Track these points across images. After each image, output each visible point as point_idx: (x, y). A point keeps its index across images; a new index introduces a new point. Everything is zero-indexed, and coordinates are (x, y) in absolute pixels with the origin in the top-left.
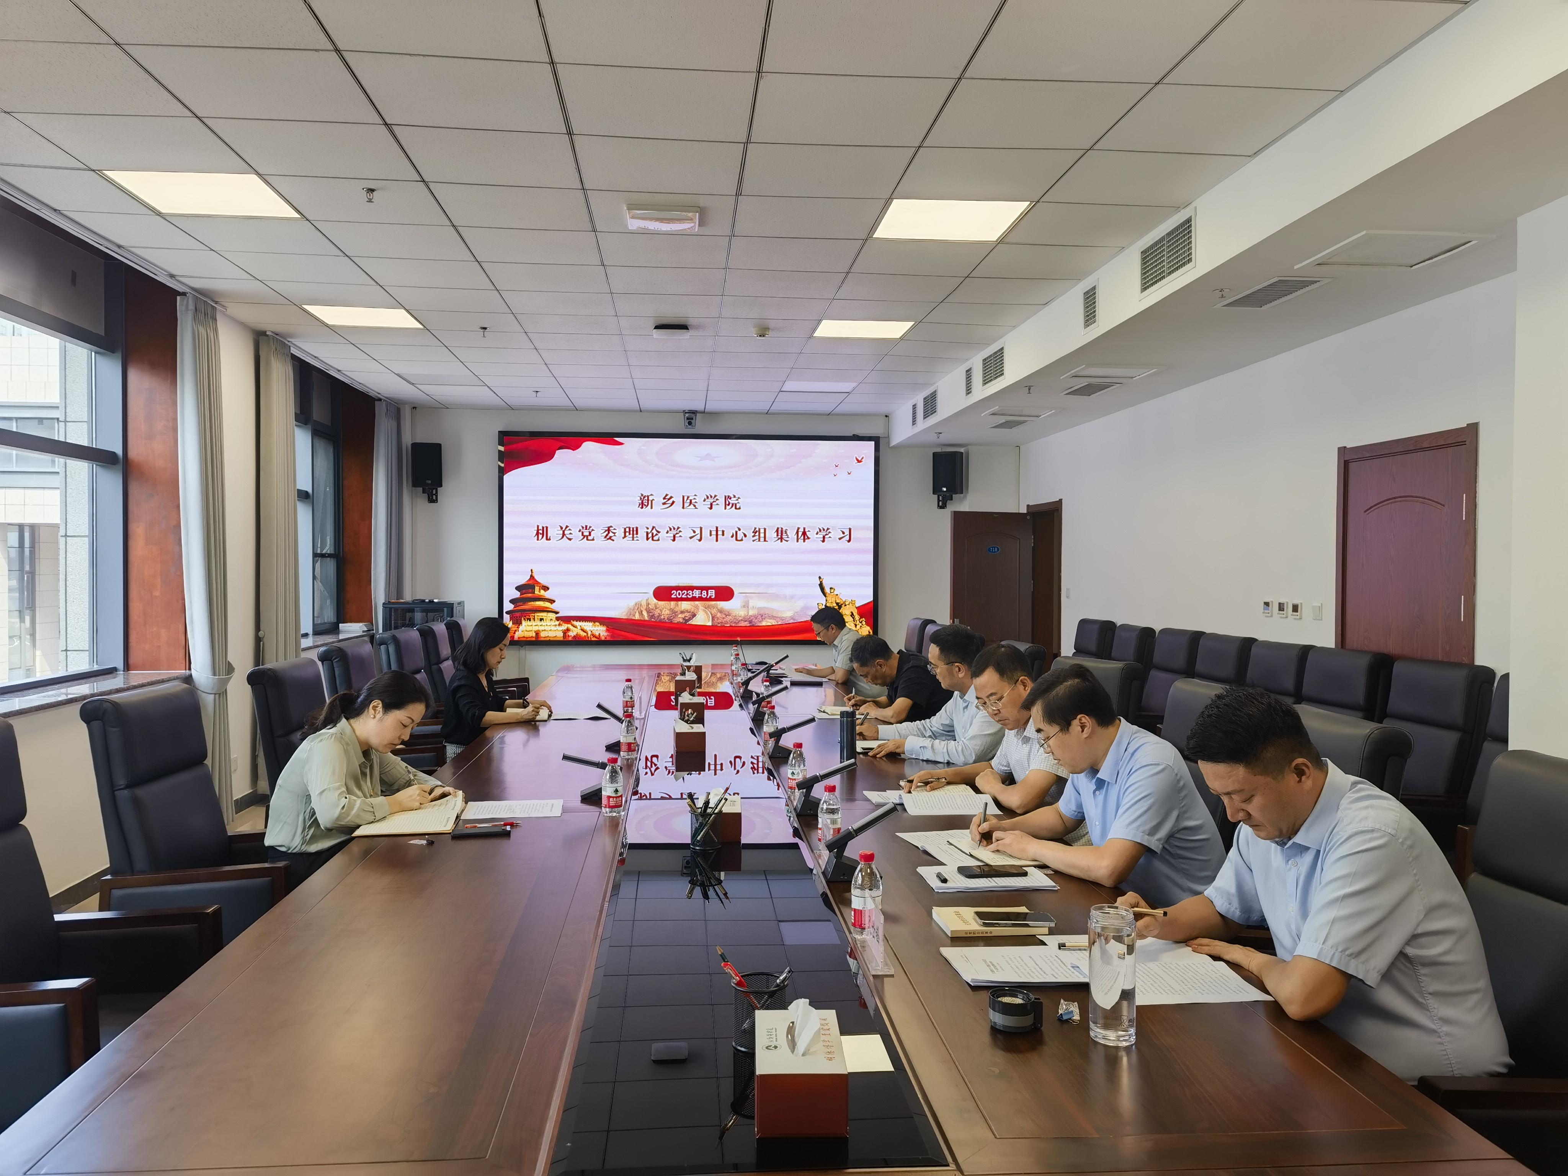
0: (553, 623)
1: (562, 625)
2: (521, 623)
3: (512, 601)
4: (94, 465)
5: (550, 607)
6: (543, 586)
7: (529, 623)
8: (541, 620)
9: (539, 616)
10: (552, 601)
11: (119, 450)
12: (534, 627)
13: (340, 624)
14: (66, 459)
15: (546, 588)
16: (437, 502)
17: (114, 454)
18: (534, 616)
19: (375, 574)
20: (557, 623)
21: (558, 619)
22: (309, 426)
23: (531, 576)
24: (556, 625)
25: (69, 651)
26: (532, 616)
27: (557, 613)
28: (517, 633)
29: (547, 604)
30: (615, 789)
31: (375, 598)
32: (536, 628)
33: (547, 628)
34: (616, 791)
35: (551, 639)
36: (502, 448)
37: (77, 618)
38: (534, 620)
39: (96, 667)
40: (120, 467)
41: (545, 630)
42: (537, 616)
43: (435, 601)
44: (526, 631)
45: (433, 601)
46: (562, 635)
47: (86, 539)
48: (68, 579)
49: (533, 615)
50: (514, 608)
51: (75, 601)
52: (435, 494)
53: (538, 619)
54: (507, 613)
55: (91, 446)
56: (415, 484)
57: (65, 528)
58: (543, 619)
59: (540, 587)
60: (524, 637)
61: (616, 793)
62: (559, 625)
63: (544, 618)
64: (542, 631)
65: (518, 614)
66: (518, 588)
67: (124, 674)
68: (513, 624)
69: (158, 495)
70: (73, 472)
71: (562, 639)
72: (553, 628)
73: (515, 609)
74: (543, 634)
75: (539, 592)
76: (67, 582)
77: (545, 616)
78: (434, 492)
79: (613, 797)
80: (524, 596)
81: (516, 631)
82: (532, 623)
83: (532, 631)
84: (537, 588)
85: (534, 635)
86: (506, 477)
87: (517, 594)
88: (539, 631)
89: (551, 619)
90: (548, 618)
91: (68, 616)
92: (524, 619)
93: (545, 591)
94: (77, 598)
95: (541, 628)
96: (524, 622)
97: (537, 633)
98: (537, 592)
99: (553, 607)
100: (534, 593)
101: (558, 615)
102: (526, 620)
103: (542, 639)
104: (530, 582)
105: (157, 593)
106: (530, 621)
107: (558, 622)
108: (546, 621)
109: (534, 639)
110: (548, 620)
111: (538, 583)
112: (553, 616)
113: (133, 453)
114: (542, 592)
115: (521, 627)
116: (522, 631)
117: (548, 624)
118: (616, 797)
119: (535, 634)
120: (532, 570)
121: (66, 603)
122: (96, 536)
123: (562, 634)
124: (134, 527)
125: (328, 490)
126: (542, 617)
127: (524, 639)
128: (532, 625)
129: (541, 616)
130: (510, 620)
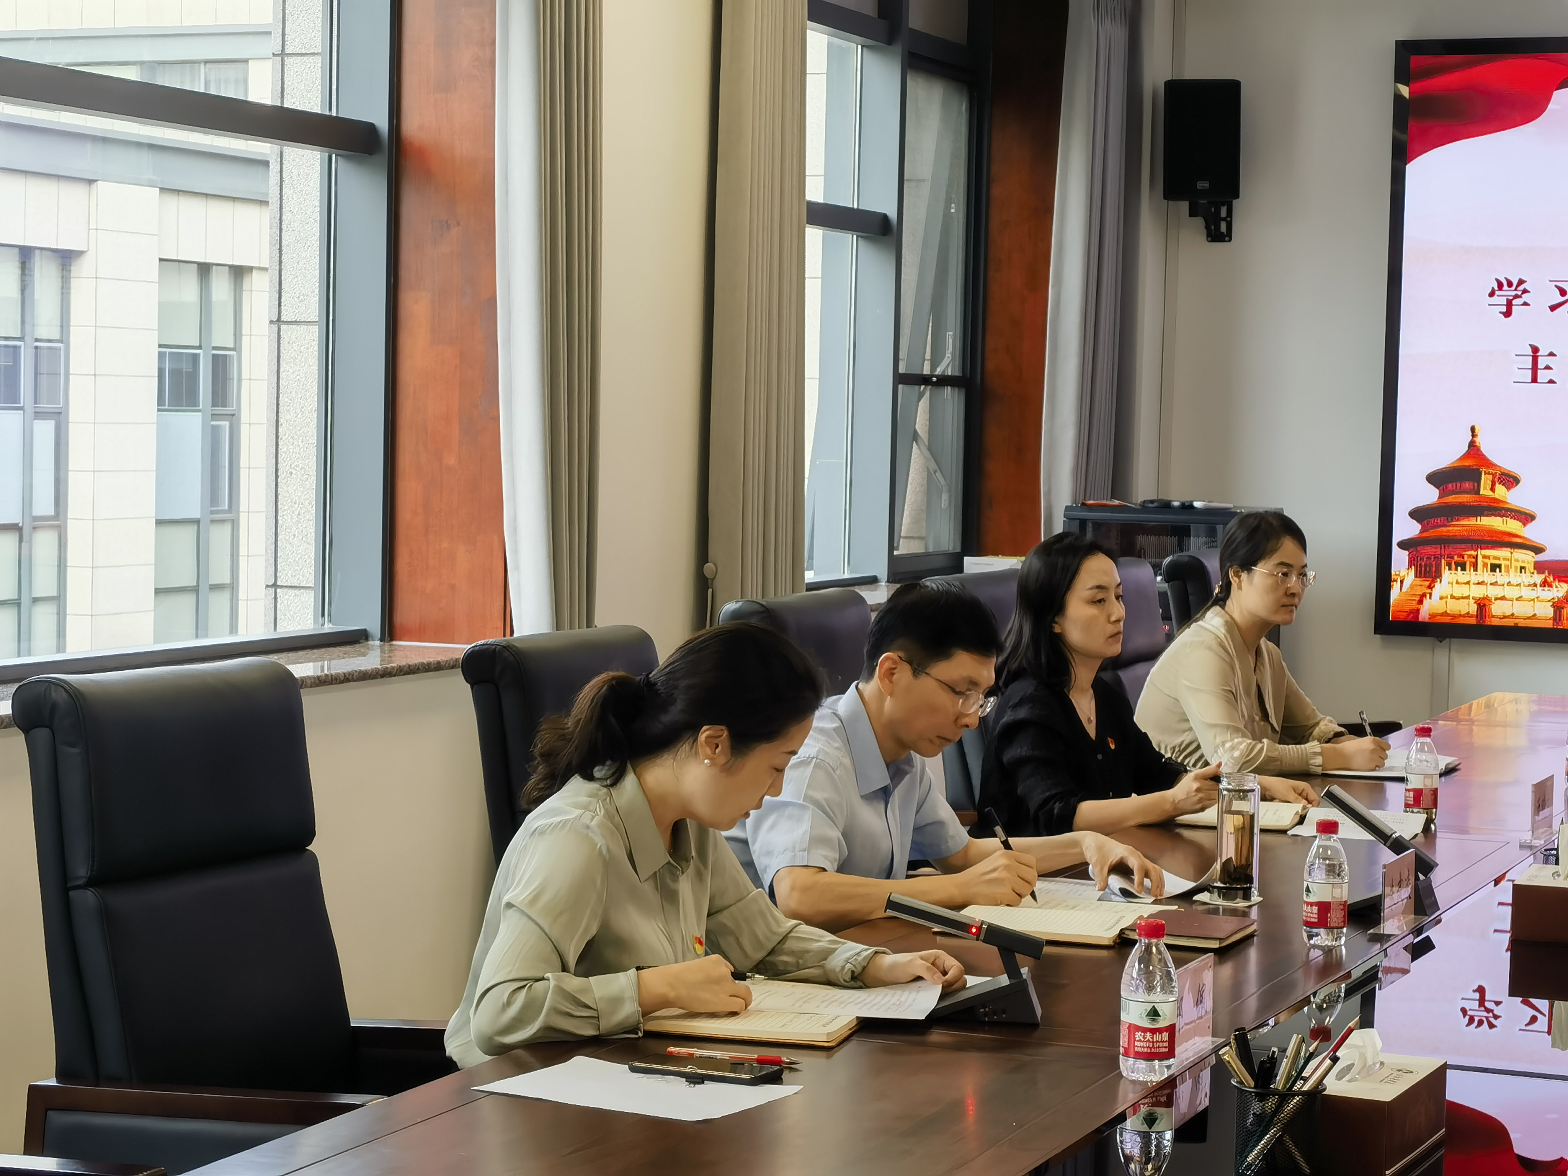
0: (1527, 578)
1: (1550, 586)
2: (1438, 575)
3: (1417, 514)
4: (334, 156)
5: (1519, 533)
6: (1503, 474)
7: (1460, 575)
8: (1494, 568)
9: (1488, 557)
10: (1526, 518)
11: (381, 121)
12: (1473, 587)
13: (966, 558)
14: (282, 146)
15: (1510, 480)
16: (1230, 240)
17: (371, 128)
18: (1476, 557)
19: (1051, 430)
20: (1539, 578)
21: (1540, 567)
22: (898, 49)
23: (1472, 444)
24: (1535, 585)
25: (282, 587)
26: (1470, 556)
27: (1538, 550)
28: (1426, 601)
29: (1512, 526)
30: (1149, 1007)
31: (1049, 493)
32: (1479, 592)
33: (1509, 592)
34: (1154, 1014)
35: (1522, 623)
36: (1405, 91)
37: (297, 513)
38: (1476, 570)
39: (328, 628)
40: (383, 158)
41: (1503, 598)
42: (1484, 557)
43: (1197, 504)
44: (1453, 597)
45: (1191, 507)
46: (1550, 612)
47: (315, 328)
48: (281, 420)
49: (1473, 553)
50: (1421, 532)
51: (294, 472)
52: (1224, 219)
53: (1485, 565)
54: (1403, 545)
55: (328, 113)
56: (1172, 192)
57: (277, 303)
58: (1499, 566)
59: (1494, 475)
60: (1445, 614)
61: (1154, 1020)
62: (1545, 583)
63: (1503, 563)
64: (1496, 599)
65: (1430, 550)
66: (1434, 478)
67: (381, 646)
68: (1416, 576)
69: (458, 224)
70: (295, 171)
71: (1549, 624)
72: (1527, 593)
73: (1425, 535)
74: (1497, 609)
75: (1493, 489)
76: (280, 430)
77: (1504, 559)
78: (1223, 212)
79: (1145, 1030)
80: (1451, 499)
81: (1424, 595)
82: (1469, 575)
83: (1468, 597)
84: (1485, 480)
85: (1473, 609)
86: (1414, 170)
87: (1430, 495)
88: (1486, 598)
89: (1522, 568)
90: (1514, 564)
91: (280, 506)
92: (1449, 565)
93: (1508, 488)
94: (298, 466)
95: (1492, 592)
96: (1446, 574)
97: (1483, 605)
98: (1485, 491)
99: (1530, 532)
100: (1477, 492)
101: (1541, 557)
102: (1453, 566)
103: (1495, 622)
104: (1467, 463)
105: (451, 460)
106: (1464, 569)
107: (1543, 576)
108: (1508, 571)
109: (1473, 621)
110: (1512, 571)
111: (1489, 464)
112: (1527, 558)
113: (412, 125)
114: (1500, 490)
115: (1437, 585)
116: (1441, 598)
117: (1514, 582)
118: (1153, 1031)
119: (1475, 606)
120: (1473, 429)
121: (277, 477)
122: (334, 320)
123: (1552, 610)
124: (410, 302)
125: (953, 210)
126: (1497, 562)
127: (1447, 620)
128: (1468, 583)
129: (1495, 558)
130: (1410, 566)
